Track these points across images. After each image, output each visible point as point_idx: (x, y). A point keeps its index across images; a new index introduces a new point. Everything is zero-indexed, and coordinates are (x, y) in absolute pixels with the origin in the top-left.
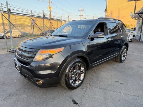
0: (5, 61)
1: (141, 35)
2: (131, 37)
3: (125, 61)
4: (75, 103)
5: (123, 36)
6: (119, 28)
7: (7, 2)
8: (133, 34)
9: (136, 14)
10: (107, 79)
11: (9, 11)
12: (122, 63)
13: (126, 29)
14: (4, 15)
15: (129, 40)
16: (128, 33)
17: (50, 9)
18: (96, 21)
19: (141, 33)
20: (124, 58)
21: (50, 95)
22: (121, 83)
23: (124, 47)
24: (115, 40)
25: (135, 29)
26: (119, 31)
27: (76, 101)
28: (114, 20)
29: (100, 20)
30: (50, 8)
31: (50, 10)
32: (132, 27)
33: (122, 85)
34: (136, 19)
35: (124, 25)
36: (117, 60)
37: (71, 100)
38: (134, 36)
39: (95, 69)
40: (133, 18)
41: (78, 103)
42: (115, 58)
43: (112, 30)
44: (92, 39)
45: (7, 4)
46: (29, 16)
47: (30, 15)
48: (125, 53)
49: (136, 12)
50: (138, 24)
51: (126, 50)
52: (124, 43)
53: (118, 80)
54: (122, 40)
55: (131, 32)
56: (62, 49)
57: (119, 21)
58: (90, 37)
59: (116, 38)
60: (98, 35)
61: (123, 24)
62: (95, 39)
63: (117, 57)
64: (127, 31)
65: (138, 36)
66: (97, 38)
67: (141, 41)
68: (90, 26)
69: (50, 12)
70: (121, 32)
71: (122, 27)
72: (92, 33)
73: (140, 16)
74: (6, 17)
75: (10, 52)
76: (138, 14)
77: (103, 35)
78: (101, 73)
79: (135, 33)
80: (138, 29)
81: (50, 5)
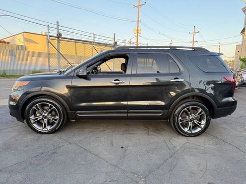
11: (59, 36)
14: (52, 42)
17: (138, 32)
30: (138, 30)
31: (138, 35)
45: (58, 26)
69: (138, 38)
74: (54, 45)
81: (138, 26)
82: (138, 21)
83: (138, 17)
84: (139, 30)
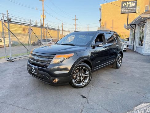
0: (8, 69)
1: (134, 45)
2: (125, 47)
3: (120, 68)
4: (84, 97)
5: (118, 45)
6: (114, 38)
7: (7, 12)
8: (127, 44)
9: (129, 25)
10: (106, 81)
11: (9, 20)
12: (118, 69)
13: (120, 39)
14: (5, 24)
15: (124, 50)
16: (122, 43)
18: (96, 32)
19: (134, 43)
20: (120, 65)
21: (61, 93)
22: (118, 84)
23: (119, 54)
24: (111, 48)
25: (128, 39)
26: (114, 41)
27: (84, 96)
28: (110, 31)
29: (100, 32)
31: (43, 19)
32: (125, 38)
33: (118, 85)
34: (129, 29)
35: (119, 36)
36: (113, 66)
37: (79, 95)
38: (128, 46)
39: (96, 74)
40: (126, 29)
41: (86, 97)
42: (112, 64)
43: (108, 40)
44: (94, 47)
45: (8, 13)
46: (28, 26)
47: (28, 24)
48: (120, 60)
49: (128, 24)
50: (131, 35)
51: (121, 58)
52: (119, 52)
53: (115, 82)
54: (117, 49)
55: (125, 42)
56: (72, 54)
57: (114, 32)
58: (92, 46)
59: (112, 47)
60: (98, 44)
61: (117, 35)
62: (96, 47)
63: (114, 63)
64: (121, 41)
65: (131, 46)
66: (98, 46)
67: (134, 51)
68: (91, 37)
69: (44, 21)
70: (116, 42)
71: (117, 38)
72: (93, 43)
73: (132, 27)
75: (8, 61)
76: (130, 25)
77: (102, 44)
78: (101, 77)
79: (129, 43)
80: (131, 39)
81: (43, 13)
82: (43, 10)
83: (43, 8)
84: (45, 16)
